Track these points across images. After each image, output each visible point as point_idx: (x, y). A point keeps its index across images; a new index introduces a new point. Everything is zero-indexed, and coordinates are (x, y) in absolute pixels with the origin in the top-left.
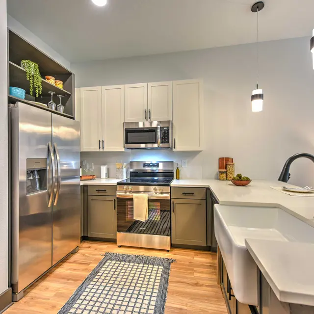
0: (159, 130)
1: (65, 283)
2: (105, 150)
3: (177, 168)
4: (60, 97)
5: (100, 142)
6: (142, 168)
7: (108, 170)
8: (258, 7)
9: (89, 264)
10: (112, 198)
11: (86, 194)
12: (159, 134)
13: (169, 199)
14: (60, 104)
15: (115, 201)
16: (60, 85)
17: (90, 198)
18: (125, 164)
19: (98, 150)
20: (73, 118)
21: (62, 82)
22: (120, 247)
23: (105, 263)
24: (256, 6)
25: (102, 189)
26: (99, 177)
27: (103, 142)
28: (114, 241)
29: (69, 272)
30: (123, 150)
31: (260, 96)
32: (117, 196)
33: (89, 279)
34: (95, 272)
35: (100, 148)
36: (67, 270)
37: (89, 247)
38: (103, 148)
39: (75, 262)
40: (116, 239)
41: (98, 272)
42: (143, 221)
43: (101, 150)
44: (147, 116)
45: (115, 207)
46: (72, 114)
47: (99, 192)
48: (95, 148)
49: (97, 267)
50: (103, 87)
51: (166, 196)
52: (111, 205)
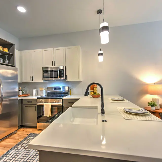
0: (58, 71)
1: (2, 149)
2: (34, 81)
3: (70, 90)
4: (7, 56)
5: (31, 77)
6: (53, 90)
7: (37, 91)
8: (99, 12)
9: (19, 139)
10: (35, 106)
11: (22, 104)
12: (58, 73)
13: (62, 105)
14: (7, 59)
15: (36, 107)
16: (6, 50)
17: (24, 106)
18: (44, 88)
19: (30, 82)
20: (14, 66)
21: (7, 49)
22: (39, 130)
23: (27, 138)
24: (99, 11)
25: (30, 101)
26: (32, 95)
27: (33, 77)
28: (35, 127)
29: (7, 143)
30: (42, 81)
31: (102, 54)
32: (37, 105)
33: (15, 146)
34: (20, 143)
35: (31, 80)
36: (6, 142)
37: (23, 131)
38: (33, 80)
39: (12, 138)
40: (37, 126)
41: (22, 143)
42: (49, 116)
43: (32, 81)
44: (54, 64)
45: (36, 110)
46: (13, 64)
47: (28, 103)
48: (28, 80)
49: (22, 141)
50: (32, 50)
51: (60, 104)
52: (34, 109)
